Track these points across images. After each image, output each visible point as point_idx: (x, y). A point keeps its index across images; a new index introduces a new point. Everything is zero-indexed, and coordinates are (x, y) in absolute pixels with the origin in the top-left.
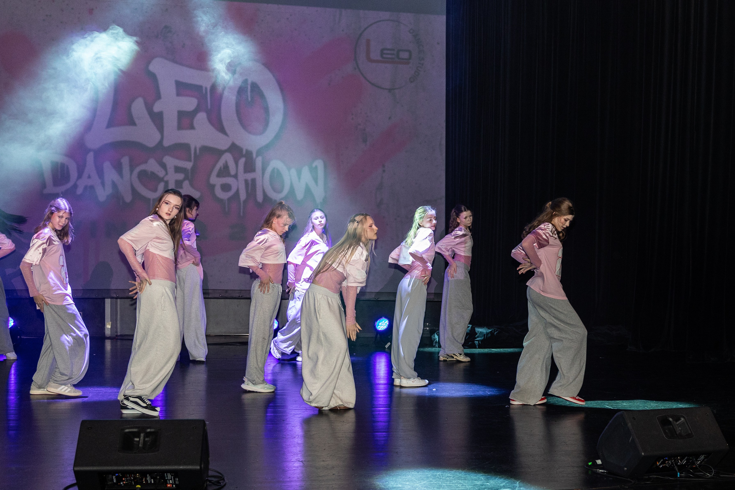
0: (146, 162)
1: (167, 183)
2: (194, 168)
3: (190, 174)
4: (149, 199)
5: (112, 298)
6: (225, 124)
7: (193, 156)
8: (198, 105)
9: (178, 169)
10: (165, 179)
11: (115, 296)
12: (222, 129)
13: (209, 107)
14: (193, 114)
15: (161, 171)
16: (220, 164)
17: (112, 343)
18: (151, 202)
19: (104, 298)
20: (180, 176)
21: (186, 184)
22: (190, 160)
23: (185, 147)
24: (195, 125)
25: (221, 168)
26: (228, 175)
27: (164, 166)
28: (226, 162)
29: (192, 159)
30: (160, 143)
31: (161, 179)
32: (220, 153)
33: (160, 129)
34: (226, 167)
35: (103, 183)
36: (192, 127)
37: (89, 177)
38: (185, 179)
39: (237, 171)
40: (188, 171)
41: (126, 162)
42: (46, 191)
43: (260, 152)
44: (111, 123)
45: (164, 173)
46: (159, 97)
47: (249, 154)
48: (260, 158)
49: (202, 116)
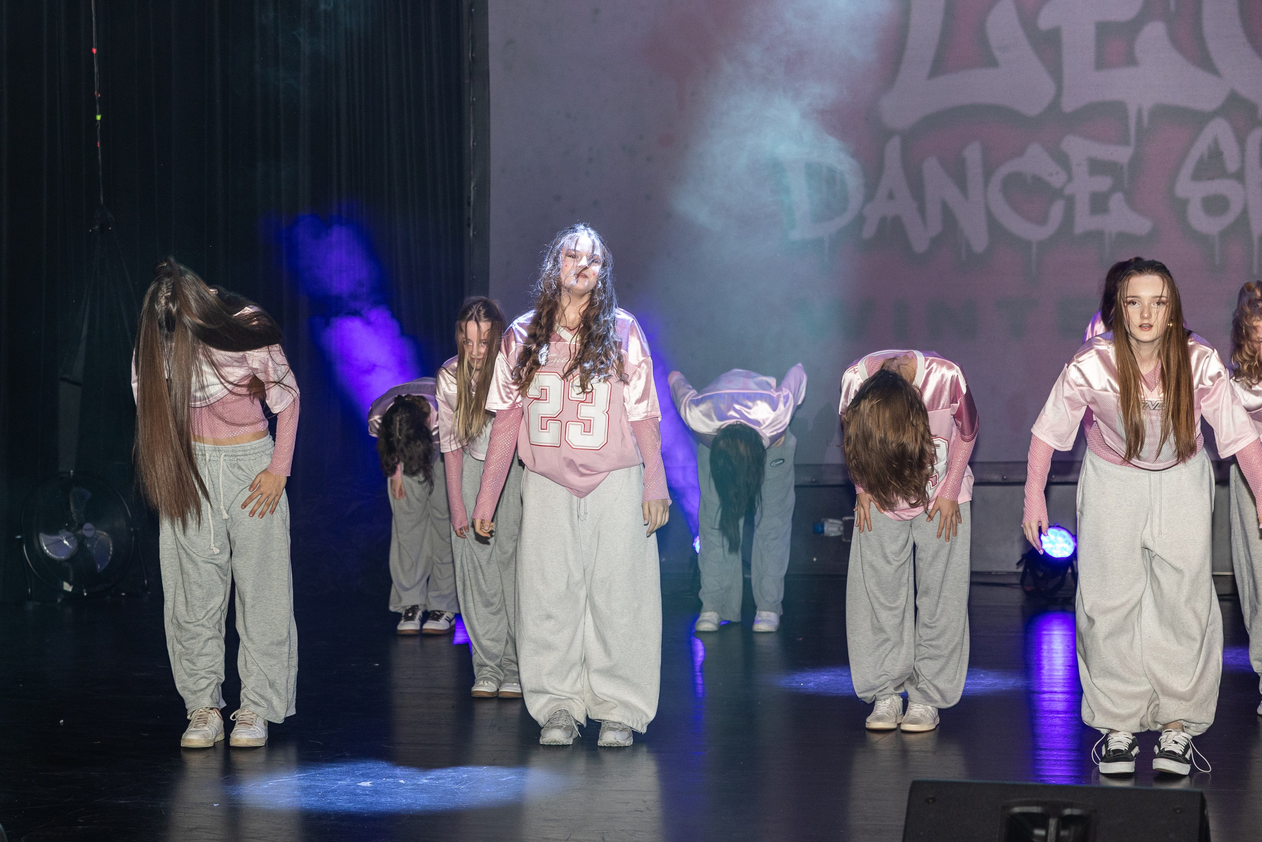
0: (1022, 153)
1: (1070, 202)
2: (1136, 161)
3: (1126, 177)
6: (1212, 46)
7: (1132, 131)
8: (1146, 5)
9: (1097, 167)
10: (1067, 191)
13: (1173, 6)
14: (1134, 27)
15: (1057, 173)
16: (1200, 148)
18: (1034, 251)
20: (1103, 183)
21: (1117, 201)
22: (1126, 142)
23: (1116, 109)
24: (1139, 53)
25: (1202, 157)
26: (1222, 173)
27: (1063, 161)
28: (1216, 141)
29: (1133, 139)
30: (1055, 104)
31: (1057, 194)
32: (1199, 119)
33: (1056, 71)
34: (1216, 153)
35: (922, 209)
36: (1131, 60)
37: (891, 196)
38: (1113, 190)
39: (1243, 161)
40: (1121, 168)
41: (973, 154)
42: (795, 235)
44: (939, 66)
45: (1063, 177)
49: (1155, 30)
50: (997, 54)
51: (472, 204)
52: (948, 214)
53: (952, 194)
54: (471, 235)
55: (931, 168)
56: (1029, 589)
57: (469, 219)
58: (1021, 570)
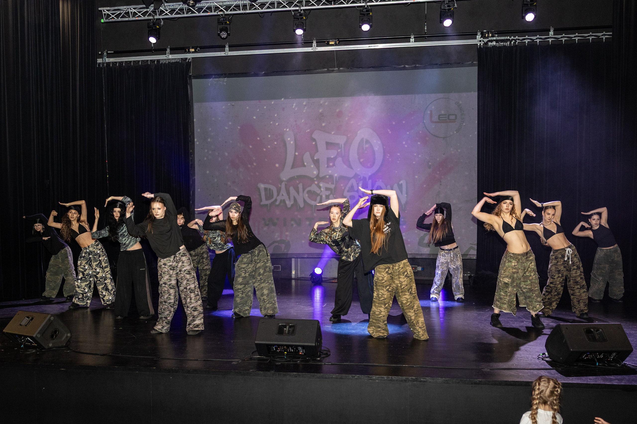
0: (311, 186)
1: (321, 196)
2: (335, 188)
3: (334, 191)
4: (313, 206)
5: (295, 258)
6: (352, 163)
7: (335, 181)
8: (338, 154)
9: (327, 189)
10: (321, 194)
11: (296, 257)
12: (350, 166)
13: (343, 155)
14: (335, 158)
15: (318, 190)
16: (349, 185)
17: (295, 281)
19: (292, 258)
20: (328, 193)
22: (333, 184)
23: (331, 176)
24: (336, 164)
25: (349, 187)
26: (354, 191)
27: (320, 187)
28: (353, 184)
29: (335, 182)
30: (318, 175)
31: (319, 195)
32: (349, 179)
33: (318, 168)
34: (352, 187)
35: (289, 198)
36: (334, 166)
37: (283, 195)
38: (331, 194)
41: (300, 186)
42: (262, 203)
43: (370, 177)
44: (293, 167)
45: (320, 191)
46: (317, 151)
47: (364, 178)
48: (370, 181)
49: (339, 159)
50: (306, 164)
51: (191, 196)
52: (295, 200)
53: (296, 194)
54: (191, 202)
55: (292, 189)
57: (190, 199)
58: (310, 277)
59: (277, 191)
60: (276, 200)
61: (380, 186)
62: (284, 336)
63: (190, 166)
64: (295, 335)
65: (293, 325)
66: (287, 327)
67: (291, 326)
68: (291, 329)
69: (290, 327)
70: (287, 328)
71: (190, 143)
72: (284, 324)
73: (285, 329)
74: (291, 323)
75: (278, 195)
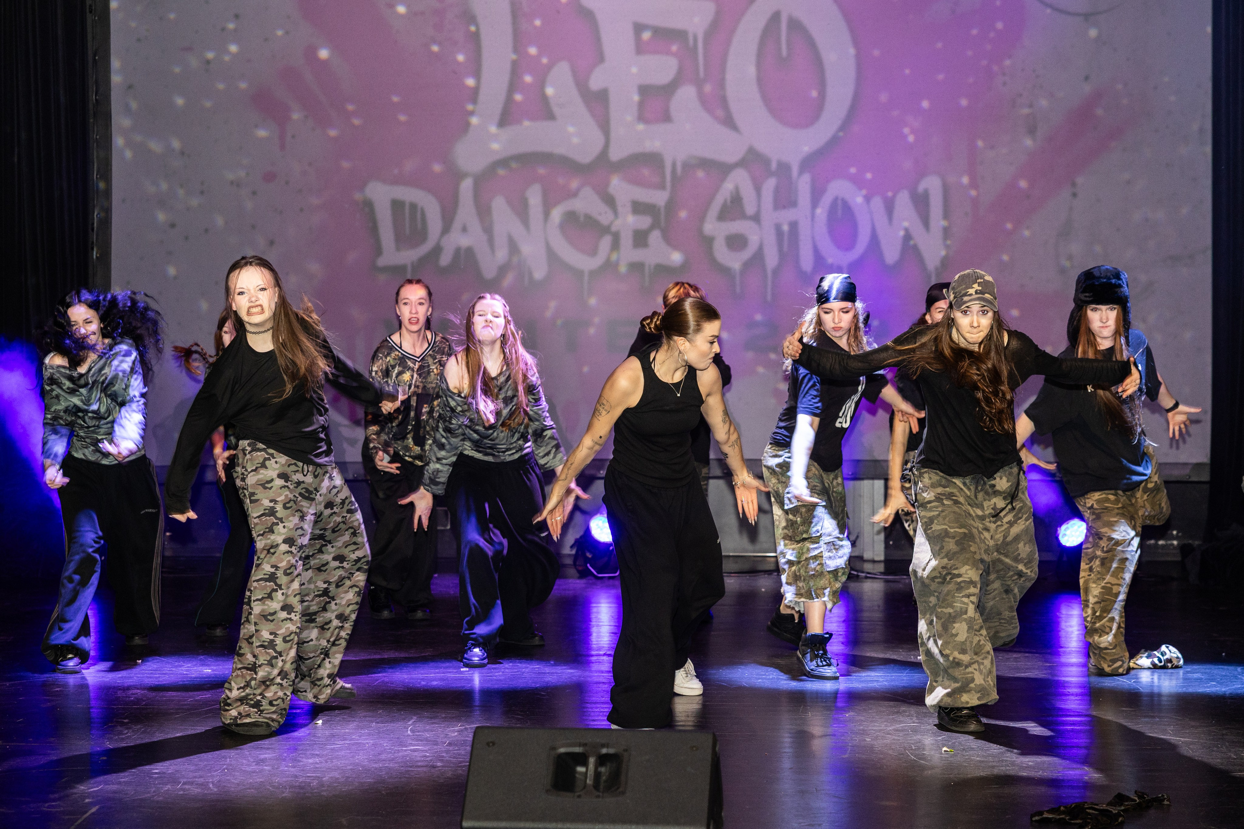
0: (576, 195)
1: (616, 238)
2: (671, 204)
3: (662, 217)
4: (581, 273)
6: (734, 107)
7: (668, 178)
8: (680, 71)
9: (638, 208)
10: (614, 229)
12: (729, 122)
13: (702, 73)
14: (669, 89)
15: (606, 213)
16: (724, 193)
18: (586, 278)
20: (645, 222)
21: (655, 237)
22: (662, 187)
23: (653, 160)
24: (673, 112)
25: (726, 201)
26: (743, 216)
27: (610, 201)
28: (737, 189)
29: (668, 184)
30: (603, 155)
31: (605, 230)
32: (723, 170)
33: (604, 124)
34: (736, 199)
35: (491, 242)
36: (667, 118)
37: (464, 229)
38: (652, 227)
39: (759, 206)
40: (659, 210)
41: (535, 196)
42: (381, 262)
43: (807, 163)
44: (506, 118)
45: (610, 216)
46: (600, 58)
47: (784, 168)
48: (806, 178)
49: (687, 94)
50: (556, 110)
51: (95, 229)
52: (513, 247)
53: (516, 228)
54: (95, 257)
55: (499, 205)
56: (580, 568)
57: (93, 243)
59: (444, 217)
60: (437, 250)
61: (843, 200)
62: (579, 796)
63: (91, 112)
64: (623, 793)
65: (611, 751)
66: (592, 761)
67: (607, 756)
68: (602, 770)
69: (602, 760)
70: (591, 766)
71: (89, 18)
72: (577, 750)
73: (581, 769)
74: (603, 746)
75: (446, 229)
